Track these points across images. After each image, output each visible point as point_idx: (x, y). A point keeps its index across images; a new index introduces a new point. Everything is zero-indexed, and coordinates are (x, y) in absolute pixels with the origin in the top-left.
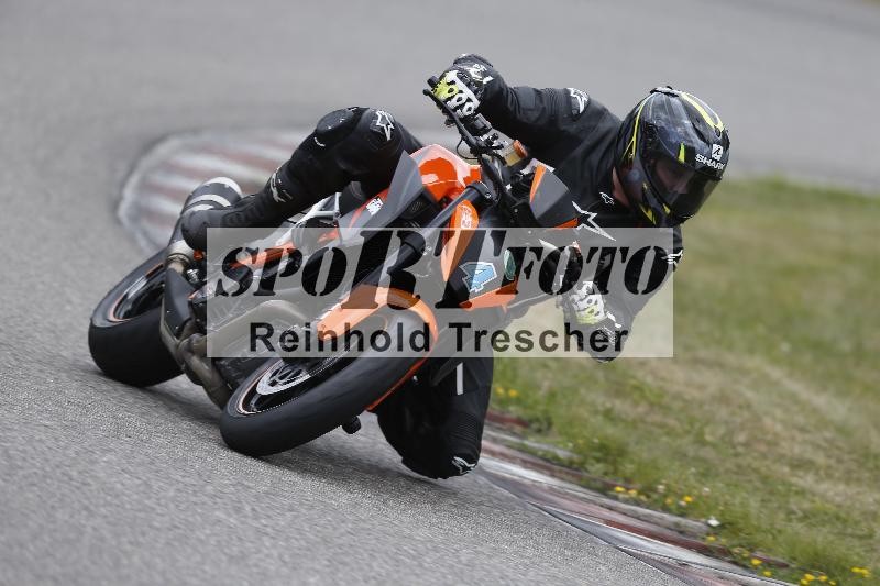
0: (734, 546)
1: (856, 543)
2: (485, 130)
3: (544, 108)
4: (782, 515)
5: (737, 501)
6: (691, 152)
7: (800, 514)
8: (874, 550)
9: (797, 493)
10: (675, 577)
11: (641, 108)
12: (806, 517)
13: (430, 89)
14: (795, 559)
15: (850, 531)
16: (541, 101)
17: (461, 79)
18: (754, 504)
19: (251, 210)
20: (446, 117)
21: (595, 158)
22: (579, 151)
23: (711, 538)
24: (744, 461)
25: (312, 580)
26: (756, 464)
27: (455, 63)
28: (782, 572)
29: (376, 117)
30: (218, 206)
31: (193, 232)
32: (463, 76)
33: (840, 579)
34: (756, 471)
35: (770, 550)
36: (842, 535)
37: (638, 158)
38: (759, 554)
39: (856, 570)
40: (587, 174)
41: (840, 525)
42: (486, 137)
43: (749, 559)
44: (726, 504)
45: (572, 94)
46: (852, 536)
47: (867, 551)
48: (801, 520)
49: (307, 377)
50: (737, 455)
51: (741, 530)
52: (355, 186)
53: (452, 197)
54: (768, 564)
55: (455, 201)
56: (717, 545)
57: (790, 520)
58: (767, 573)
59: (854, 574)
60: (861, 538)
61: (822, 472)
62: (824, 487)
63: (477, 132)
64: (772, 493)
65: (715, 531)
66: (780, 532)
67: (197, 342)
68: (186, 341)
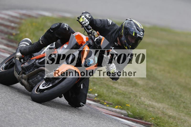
0: (101, 100)
1: (127, 99)
2: (90, 29)
3: (102, 24)
4: (111, 93)
5: (101, 90)
6: (136, 34)
7: (115, 93)
8: (131, 101)
9: (114, 88)
10: (88, 107)
11: (124, 23)
12: (116, 94)
13: (78, 19)
14: (114, 103)
15: (126, 96)
16: (101, 22)
17: (85, 17)
18: (105, 91)
19: (35, 46)
20: (81, 26)
21: (113, 35)
22: (110, 33)
23: (96, 98)
24: (102, 81)
25: (10, 108)
26: (105, 82)
27: (82, 14)
28: (111, 105)
29: (65, 25)
30: (27, 45)
31: (22, 51)
32: (86, 17)
33: (123, 107)
34: (105, 84)
35: (108, 101)
36: (124, 97)
37: (124, 35)
38: (106, 102)
39: (127, 105)
40: (112, 39)
41: (123, 95)
42: (90, 30)
43: (104, 103)
44: (99, 91)
45: (108, 21)
46: (126, 98)
47: (129, 101)
48: (115, 94)
49: (51, 85)
50: (101, 80)
51: (102, 96)
52: (59, 41)
53: (83, 44)
54: (108, 104)
55: (84, 45)
56: (97, 100)
57: (112, 94)
58: (108, 106)
59: (126, 106)
60: (128, 98)
61: (120, 84)
62: (120, 87)
63: (89, 29)
64: (109, 88)
65: (97, 97)
66: (110, 97)
67: (24, 76)
68: (21, 76)
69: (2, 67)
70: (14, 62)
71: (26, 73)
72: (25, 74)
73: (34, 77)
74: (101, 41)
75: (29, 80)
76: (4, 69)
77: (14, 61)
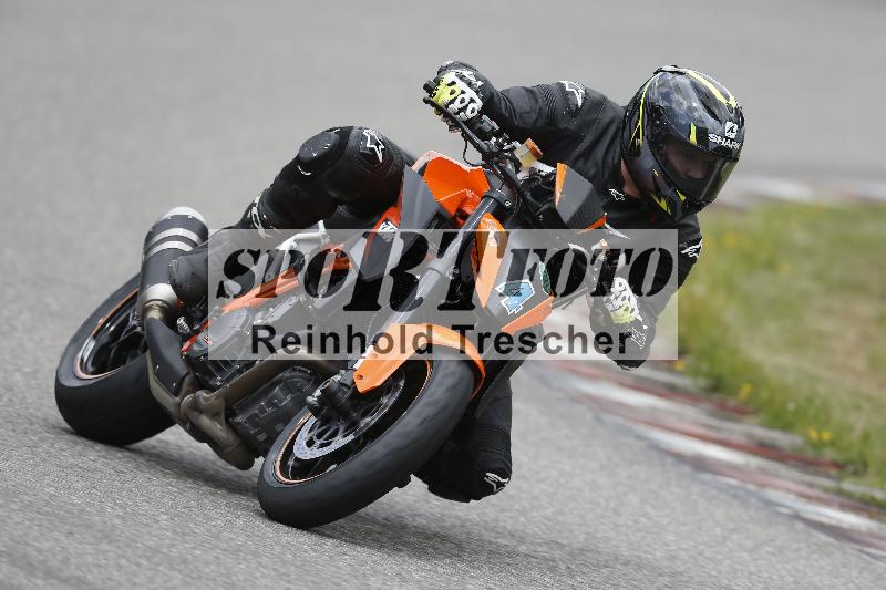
2: (493, 132)
3: (540, 109)
6: (703, 133)
11: (645, 91)
16: (537, 101)
17: (461, 80)
20: (447, 124)
29: (365, 138)
45: (567, 89)
53: (467, 211)
55: (473, 214)
63: (485, 135)
67: (206, 400)
68: (189, 398)
69: (82, 360)
70: (135, 327)
71: (211, 383)
72: (212, 389)
73: (258, 398)
74: (553, 184)
75: (234, 415)
76: (90, 369)
77: (135, 323)
